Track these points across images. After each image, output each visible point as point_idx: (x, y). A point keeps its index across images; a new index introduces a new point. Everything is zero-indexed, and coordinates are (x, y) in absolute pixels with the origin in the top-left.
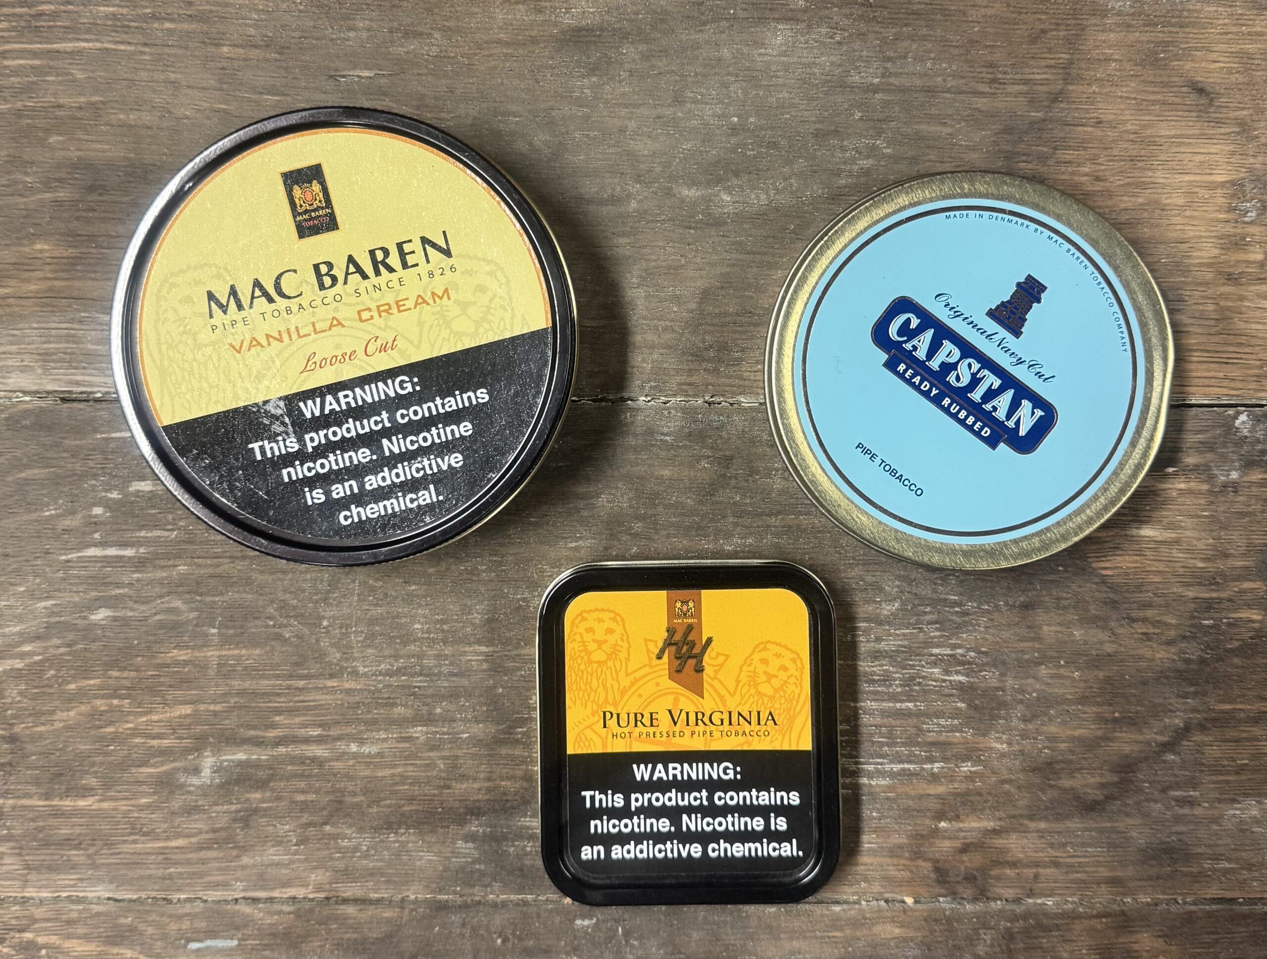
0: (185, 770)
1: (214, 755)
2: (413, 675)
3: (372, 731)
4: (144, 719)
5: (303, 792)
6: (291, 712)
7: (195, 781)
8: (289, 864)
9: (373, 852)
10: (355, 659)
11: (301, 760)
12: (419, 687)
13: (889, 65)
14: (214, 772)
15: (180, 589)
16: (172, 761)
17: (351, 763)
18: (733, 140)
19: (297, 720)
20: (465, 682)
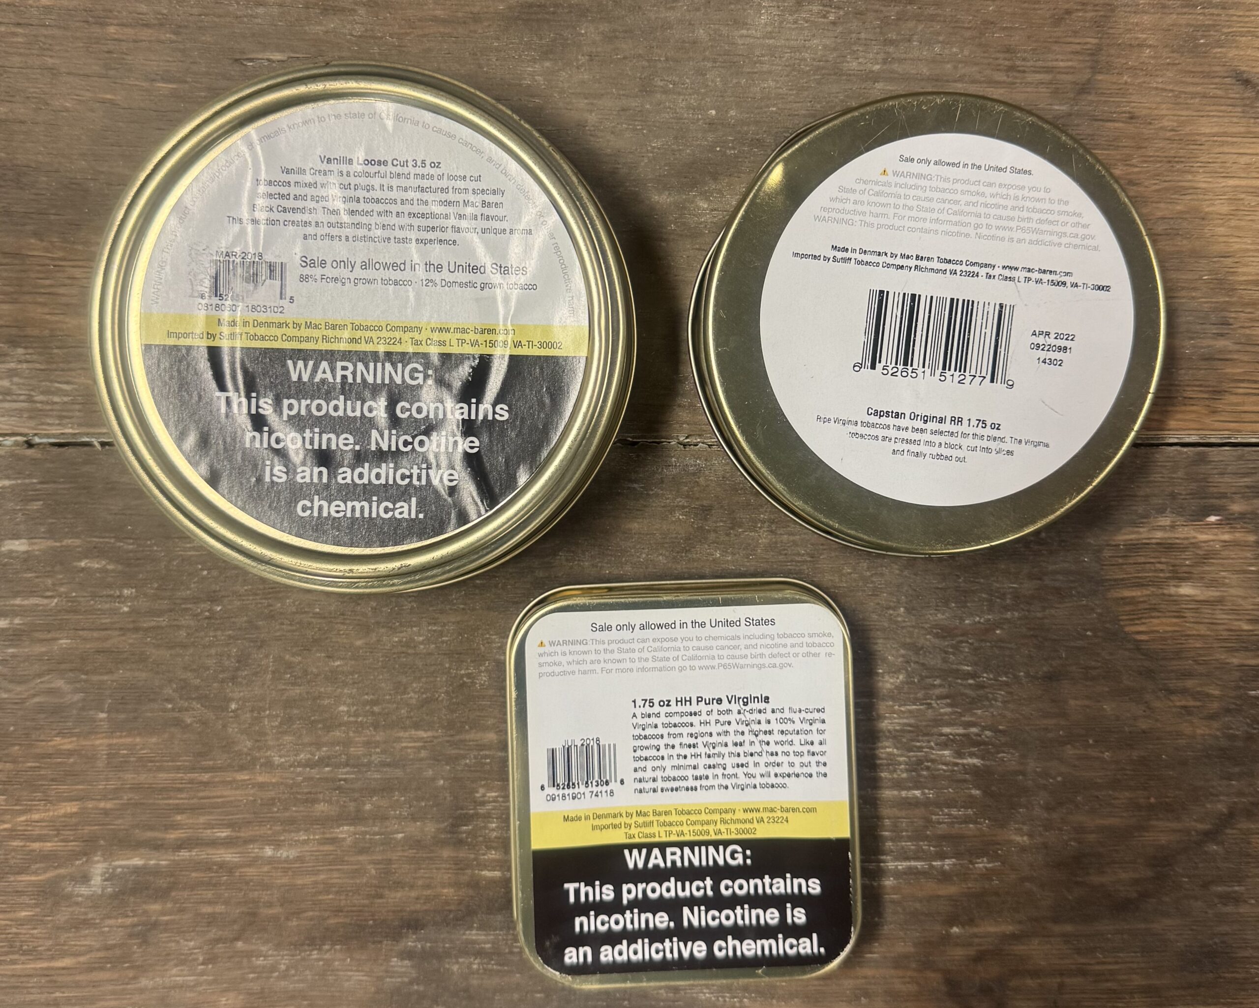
0: (72, 878)
1: (105, 861)
2: (337, 766)
3: (290, 832)
4: (23, 818)
5: (210, 903)
6: (194, 810)
7: (84, 890)
8: (194, 986)
9: (293, 972)
10: (269, 748)
11: (207, 866)
12: (345, 780)
13: (891, 49)
14: (106, 880)
15: (63, 666)
16: (56, 868)
17: (266, 869)
18: (711, 137)
19: (202, 820)
20: (399, 773)
